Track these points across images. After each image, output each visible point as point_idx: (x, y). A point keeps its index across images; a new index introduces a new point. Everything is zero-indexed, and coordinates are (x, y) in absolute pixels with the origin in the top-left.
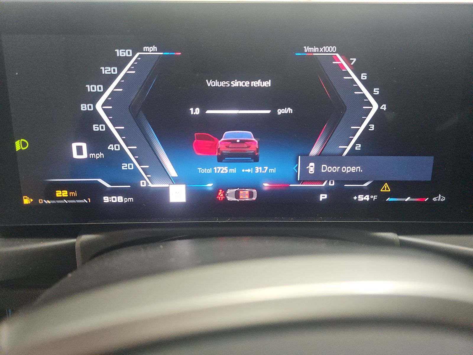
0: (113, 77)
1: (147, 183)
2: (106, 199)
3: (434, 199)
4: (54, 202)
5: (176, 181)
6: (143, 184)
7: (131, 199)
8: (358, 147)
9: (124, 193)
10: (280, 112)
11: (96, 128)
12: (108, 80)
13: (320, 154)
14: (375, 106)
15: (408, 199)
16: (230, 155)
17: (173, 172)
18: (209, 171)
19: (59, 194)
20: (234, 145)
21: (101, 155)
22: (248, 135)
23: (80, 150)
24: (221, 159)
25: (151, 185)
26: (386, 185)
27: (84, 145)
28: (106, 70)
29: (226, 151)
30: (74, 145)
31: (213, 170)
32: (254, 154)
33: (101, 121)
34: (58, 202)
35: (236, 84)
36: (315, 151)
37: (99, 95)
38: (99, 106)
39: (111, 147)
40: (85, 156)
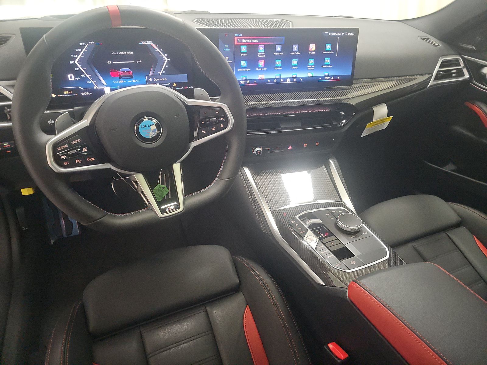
0: (80, 52)
1: (96, 88)
2: (83, 94)
3: (190, 87)
4: (64, 96)
5: (106, 86)
6: (95, 88)
7: (92, 93)
8: (164, 72)
9: (89, 91)
10: (138, 62)
11: (76, 69)
12: (78, 53)
13: (152, 75)
14: (167, 59)
15: (182, 88)
16: (123, 77)
17: (105, 83)
18: (117, 82)
19: (65, 93)
20: (124, 73)
21: (79, 78)
22: (128, 70)
23: (71, 77)
24: (121, 78)
25: (98, 88)
26: (175, 84)
27: (72, 75)
28: (77, 50)
29: (122, 75)
30: (69, 76)
31: (118, 82)
32: (131, 76)
33: (78, 67)
34: (65, 95)
35: (121, 53)
36: (151, 74)
37: (76, 58)
38: (76, 62)
39: (82, 76)
40: (73, 79)
